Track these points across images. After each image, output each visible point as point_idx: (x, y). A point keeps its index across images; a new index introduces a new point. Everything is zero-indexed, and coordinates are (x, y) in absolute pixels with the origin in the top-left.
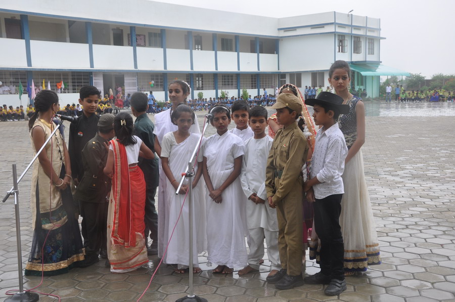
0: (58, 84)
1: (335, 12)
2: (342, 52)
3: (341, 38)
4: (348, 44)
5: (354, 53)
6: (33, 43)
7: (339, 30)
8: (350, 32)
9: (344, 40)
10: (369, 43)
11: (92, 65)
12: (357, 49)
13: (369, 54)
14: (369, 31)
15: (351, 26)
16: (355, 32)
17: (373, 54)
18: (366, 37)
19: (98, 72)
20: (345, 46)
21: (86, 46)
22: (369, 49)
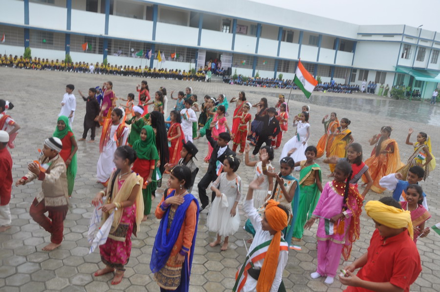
0: (172, 55)
1: (405, 25)
2: (406, 58)
3: (407, 47)
4: (413, 53)
5: (417, 60)
6: (158, 24)
7: (406, 40)
8: (416, 43)
9: (410, 48)
10: (433, 54)
11: (199, 44)
12: (420, 58)
13: (432, 62)
14: (436, 44)
15: (419, 38)
16: (421, 43)
17: (436, 63)
18: (431, 49)
19: (202, 50)
20: (409, 54)
21: (197, 30)
22: (432, 59)
